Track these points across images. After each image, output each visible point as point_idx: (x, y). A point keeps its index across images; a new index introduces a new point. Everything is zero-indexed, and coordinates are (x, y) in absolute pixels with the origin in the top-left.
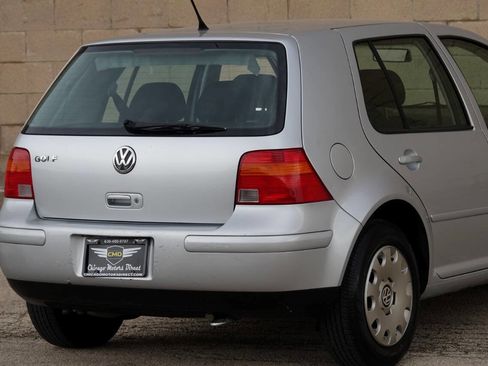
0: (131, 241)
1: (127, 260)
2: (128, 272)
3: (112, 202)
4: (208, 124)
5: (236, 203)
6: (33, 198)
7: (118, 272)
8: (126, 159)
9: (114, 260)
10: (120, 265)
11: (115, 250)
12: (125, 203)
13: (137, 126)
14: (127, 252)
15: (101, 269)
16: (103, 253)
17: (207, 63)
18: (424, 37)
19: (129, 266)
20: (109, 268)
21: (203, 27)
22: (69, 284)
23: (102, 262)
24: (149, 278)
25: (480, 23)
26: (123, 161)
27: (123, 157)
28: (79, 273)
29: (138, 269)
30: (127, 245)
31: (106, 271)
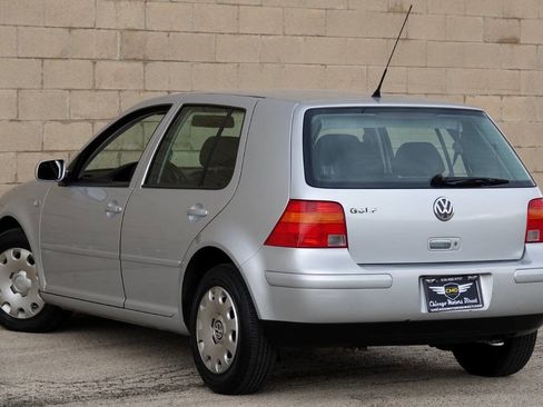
0: (464, 278)
1: (463, 295)
3: (434, 247)
5: (526, 242)
6: (347, 247)
7: (459, 305)
8: (448, 209)
9: (453, 296)
10: (459, 299)
12: (447, 246)
14: (462, 288)
15: (443, 304)
16: (441, 290)
19: (466, 300)
20: (450, 302)
23: (442, 298)
26: (445, 210)
27: (445, 206)
28: (424, 310)
29: (475, 301)
30: (461, 283)
31: (447, 306)
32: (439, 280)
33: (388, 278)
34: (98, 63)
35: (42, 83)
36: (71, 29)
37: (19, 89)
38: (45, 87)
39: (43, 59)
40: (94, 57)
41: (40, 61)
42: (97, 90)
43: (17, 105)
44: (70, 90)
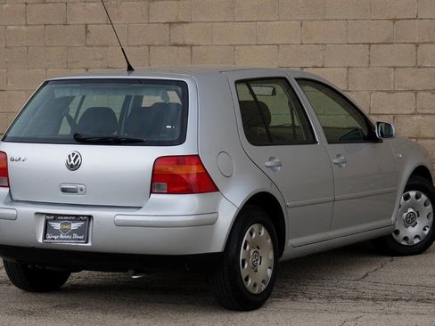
0: (77, 218)
1: (74, 231)
2: (75, 239)
3: (64, 190)
4: (132, 137)
5: (151, 192)
6: (9, 186)
7: (68, 239)
8: (74, 161)
9: (65, 231)
10: (69, 234)
11: (66, 224)
12: (73, 191)
13: (83, 137)
14: (74, 226)
15: (56, 237)
16: (57, 226)
17: (133, 94)
18: (285, 79)
19: (75, 236)
20: (61, 236)
21: (130, 69)
22: (33, 248)
23: (57, 232)
24: (89, 244)
25: (324, 69)
26: (72, 162)
27: (72, 159)
28: (40, 240)
29: (82, 237)
30: (74, 221)
31: (59, 239)
32: (56, 217)
33: (14, 212)
34: (421, 46)
35: (369, 63)
36: (394, 20)
37: (349, 68)
38: (372, 65)
39: (370, 44)
40: (417, 41)
41: (367, 46)
42: (419, 67)
43: (347, 78)
44: (395, 68)
